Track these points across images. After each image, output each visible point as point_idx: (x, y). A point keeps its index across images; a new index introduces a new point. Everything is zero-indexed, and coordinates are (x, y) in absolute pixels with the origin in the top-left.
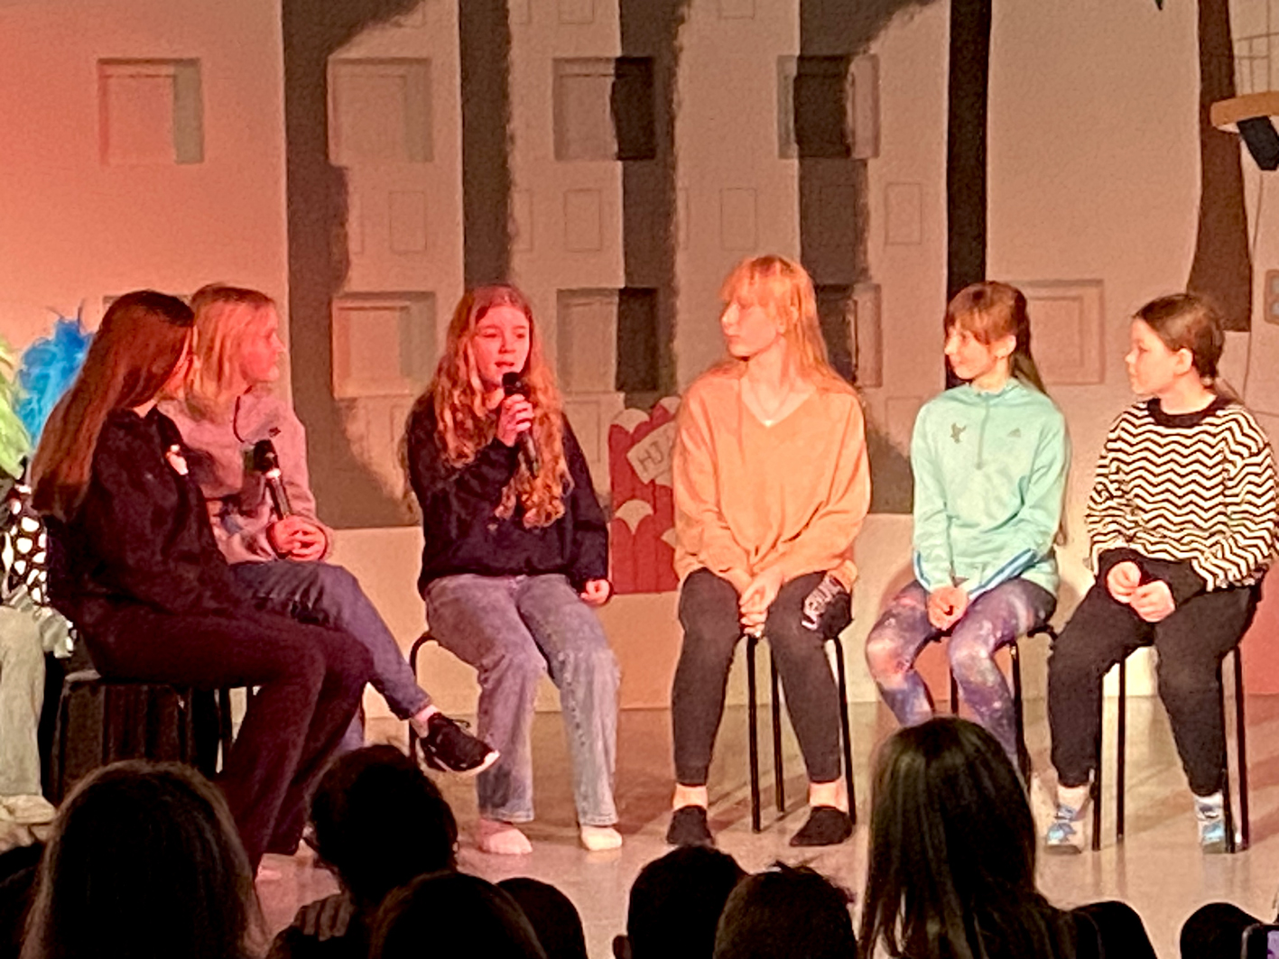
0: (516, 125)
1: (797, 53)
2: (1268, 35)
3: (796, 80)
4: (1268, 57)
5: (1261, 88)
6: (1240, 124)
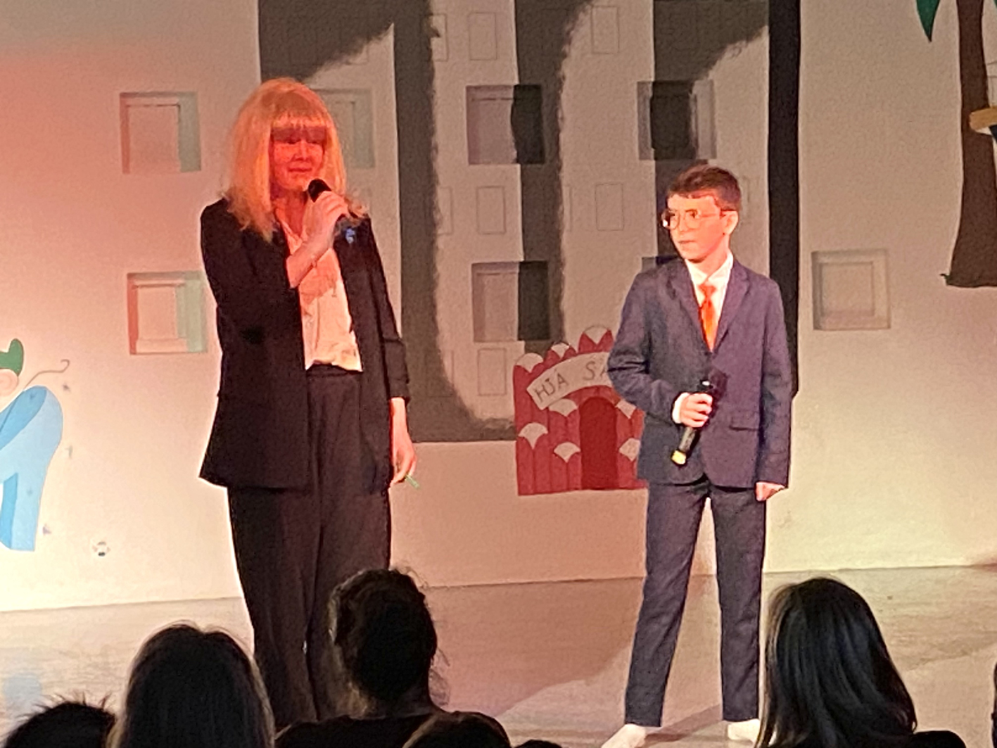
0: (438, 138)
1: (652, 79)
3: (652, 100)
6: (992, 128)
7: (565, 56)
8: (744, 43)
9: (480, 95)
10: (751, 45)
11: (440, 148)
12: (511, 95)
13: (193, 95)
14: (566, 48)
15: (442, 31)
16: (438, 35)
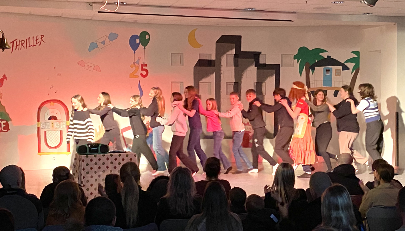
0: (222, 90)
1: (256, 81)
2: (314, 81)
3: (256, 85)
4: (314, 83)
5: (313, 87)
6: (311, 91)
7: (242, 78)
8: (271, 77)
9: (228, 84)
10: (272, 77)
11: (222, 92)
12: (233, 83)
13: (182, 82)
14: (242, 77)
15: (223, 73)
16: (222, 74)
